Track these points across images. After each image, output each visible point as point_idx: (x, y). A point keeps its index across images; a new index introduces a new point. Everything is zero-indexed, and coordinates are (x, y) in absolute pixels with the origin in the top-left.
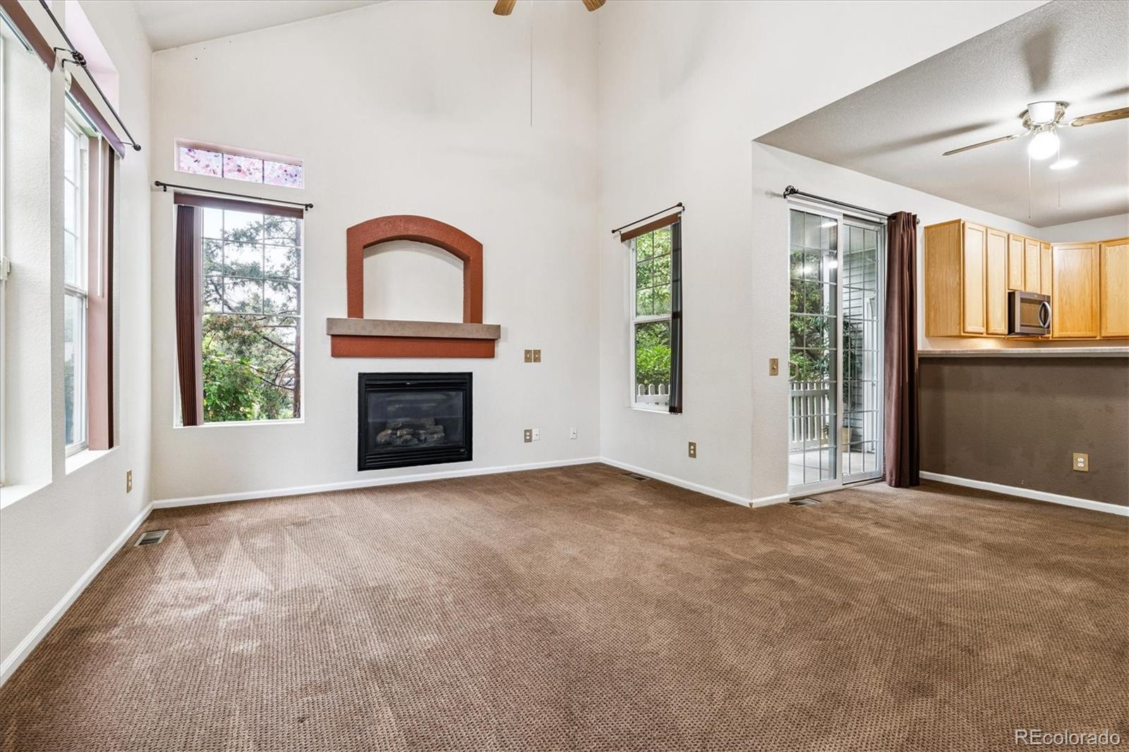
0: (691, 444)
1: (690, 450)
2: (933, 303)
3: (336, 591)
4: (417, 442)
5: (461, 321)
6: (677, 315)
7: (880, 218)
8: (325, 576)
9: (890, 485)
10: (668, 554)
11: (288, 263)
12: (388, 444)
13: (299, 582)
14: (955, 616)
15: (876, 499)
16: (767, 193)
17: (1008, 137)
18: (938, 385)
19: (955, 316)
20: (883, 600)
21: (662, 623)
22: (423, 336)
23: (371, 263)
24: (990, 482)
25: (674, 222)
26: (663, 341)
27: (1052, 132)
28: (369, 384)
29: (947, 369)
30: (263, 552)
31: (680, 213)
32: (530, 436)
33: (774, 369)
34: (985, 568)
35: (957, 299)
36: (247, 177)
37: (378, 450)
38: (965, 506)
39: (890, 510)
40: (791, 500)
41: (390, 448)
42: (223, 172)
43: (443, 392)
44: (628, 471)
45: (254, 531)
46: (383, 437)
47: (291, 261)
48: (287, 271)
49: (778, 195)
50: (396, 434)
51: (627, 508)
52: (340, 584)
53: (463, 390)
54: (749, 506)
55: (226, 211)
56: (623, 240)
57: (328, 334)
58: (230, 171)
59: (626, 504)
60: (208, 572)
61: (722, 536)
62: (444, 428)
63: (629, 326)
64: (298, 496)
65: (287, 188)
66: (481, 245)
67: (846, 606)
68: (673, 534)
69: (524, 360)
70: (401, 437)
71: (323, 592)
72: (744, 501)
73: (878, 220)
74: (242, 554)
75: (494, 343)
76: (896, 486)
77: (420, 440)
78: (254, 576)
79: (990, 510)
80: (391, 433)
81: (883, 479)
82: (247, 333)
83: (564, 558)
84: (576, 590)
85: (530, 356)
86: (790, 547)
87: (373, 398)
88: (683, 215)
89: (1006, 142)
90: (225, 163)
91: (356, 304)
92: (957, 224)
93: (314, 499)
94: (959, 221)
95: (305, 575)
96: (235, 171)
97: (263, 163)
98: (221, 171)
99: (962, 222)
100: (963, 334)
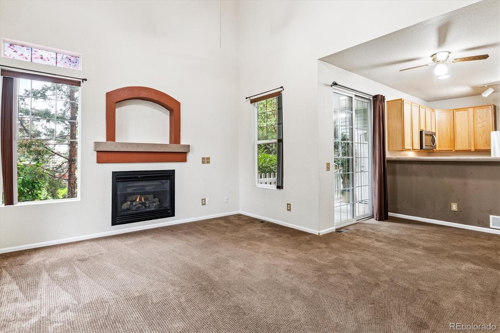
0: (288, 204)
1: (288, 207)
2: (391, 136)
3: (116, 301)
4: (144, 208)
5: (168, 143)
6: (280, 141)
7: (369, 97)
8: (107, 292)
9: (376, 220)
10: (288, 263)
11: (64, 109)
12: (128, 209)
13: (92, 297)
14: (424, 286)
15: (372, 227)
16: (324, 84)
17: (427, 65)
18: (394, 173)
19: (400, 142)
20: (392, 280)
21: (296, 302)
22: (149, 151)
23: (120, 112)
24: (417, 216)
25: (279, 95)
26: (265, 151)
27: (444, 64)
28: (118, 177)
29: (398, 166)
30: (64, 279)
31: (282, 91)
32: (205, 202)
33: (328, 169)
34: (428, 260)
35: (401, 134)
36: (46, 62)
37: (122, 214)
38: (410, 229)
39: (381, 233)
40: (336, 230)
41: (129, 212)
42: (31, 58)
43: (158, 181)
44: (255, 218)
45: (54, 267)
46: (125, 206)
47: (66, 108)
48: (64, 113)
49: (329, 86)
50: (133, 204)
51: (261, 239)
52: (117, 296)
53: (169, 179)
54: (318, 234)
55: (33, 81)
56: (251, 103)
57: (95, 151)
58: (36, 58)
59: (259, 237)
60: (32, 296)
61: (311, 252)
62: (159, 199)
63: (255, 145)
64: (77, 242)
65: (71, 69)
66: (180, 103)
67: (377, 285)
68: (287, 252)
69: (201, 163)
70: (135, 205)
71: (108, 302)
72: (316, 232)
73: (368, 98)
74: (51, 282)
75: (186, 154)
76: (379, 220)
77: (145, 207)
78: (63, 296)
79: (420, 230)
80: (130, 204)
81: (372, 217)
82: (41, 148)
83: (237, 270)
84: (248, 288)
85: (205, 161)
86: (343, 255)
87: (120, 185)
88: (283, 93)
89: (425, 66)
90: (33, 53)
91: (111, 134)
92: (400, 101)
93: (88, 244)
94: (401, 99)
95: (95, 292)
96: (39, 58)
97: (56, 54)
98: (30, 58)
99: (402, 100)
100: (404, 150)
